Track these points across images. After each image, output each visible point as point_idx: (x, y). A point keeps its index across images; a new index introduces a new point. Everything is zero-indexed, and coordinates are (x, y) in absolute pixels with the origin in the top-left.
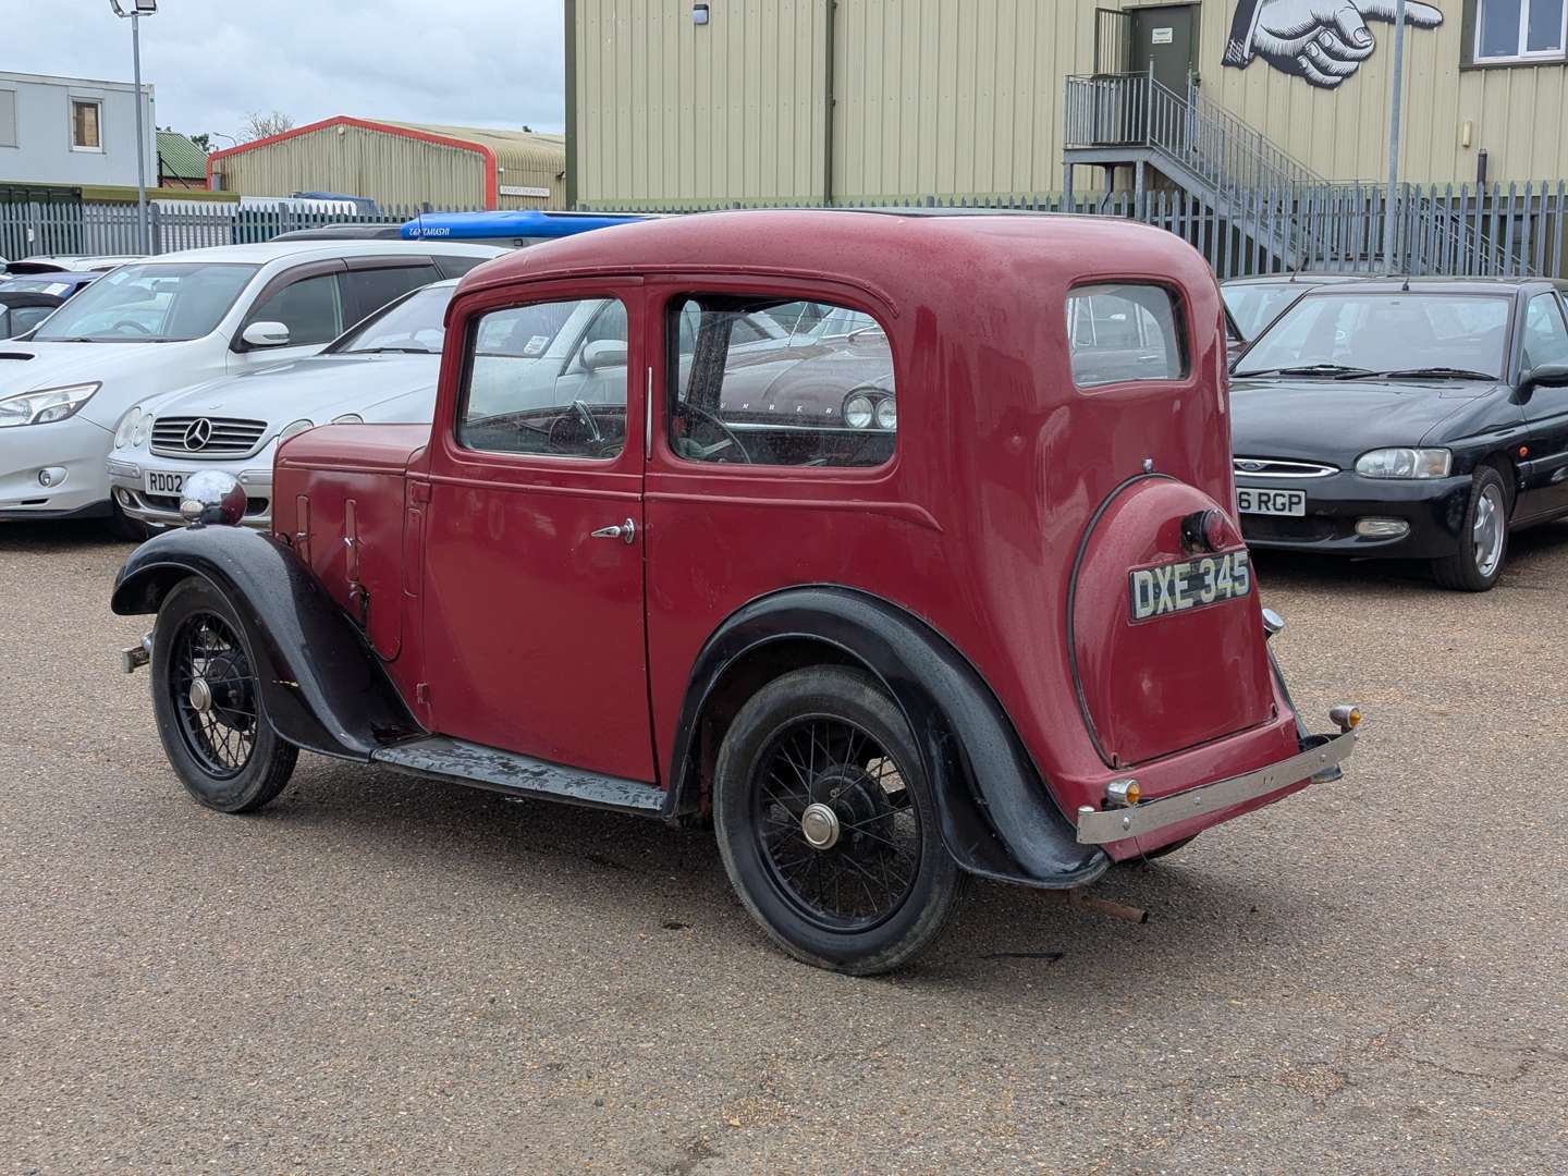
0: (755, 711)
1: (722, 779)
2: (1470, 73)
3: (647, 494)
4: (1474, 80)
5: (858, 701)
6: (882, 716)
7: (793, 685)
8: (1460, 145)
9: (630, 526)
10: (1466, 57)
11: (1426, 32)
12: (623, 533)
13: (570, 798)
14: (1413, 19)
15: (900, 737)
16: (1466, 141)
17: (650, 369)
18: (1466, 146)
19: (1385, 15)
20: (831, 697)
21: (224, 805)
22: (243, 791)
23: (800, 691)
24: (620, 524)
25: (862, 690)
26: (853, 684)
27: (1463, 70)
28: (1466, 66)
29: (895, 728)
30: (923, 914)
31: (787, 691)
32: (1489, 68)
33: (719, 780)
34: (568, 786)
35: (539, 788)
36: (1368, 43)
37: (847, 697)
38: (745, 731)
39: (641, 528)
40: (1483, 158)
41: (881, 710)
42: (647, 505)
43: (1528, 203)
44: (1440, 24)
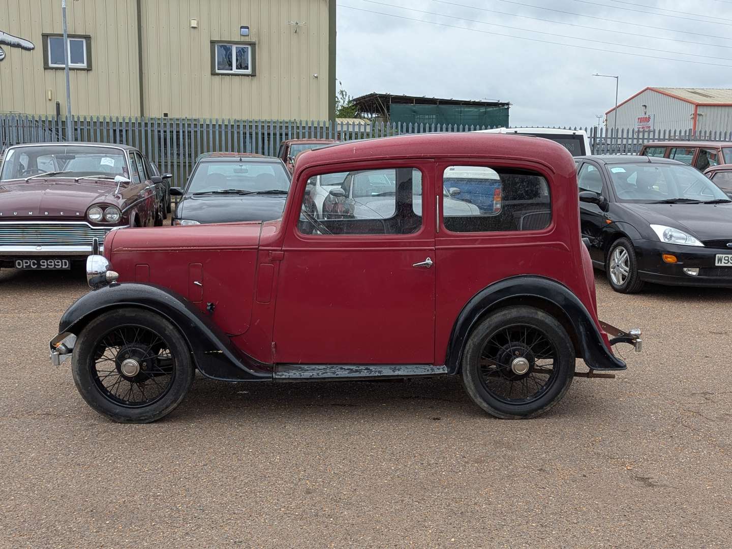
0: (486, 327)
1: (469, 356)
2: (48, 70)
3: (437, 247)
4: (50, 73)
5: (536, 317)
6: (547, 321)
8: (47, 100)
9: (429, 261)
10: (46, 63)
11: (27, 52)
13: (398, 376)
14: (21, 46)
16: (50, 98)
17: (438, 197)
18: (50, 100)
19: (8, 43)
20: (524, 317)
21: (145, 419)
22: (163, 410)
23: (509, 317)
25: (537, 313)
26: (533, 311)
27: (45, 69)
28: (46, 67)
29: (552, 325)
30: (563, 390)
31: (503, 317)
32: (57, 69)
33: (467, 356)
34: (394, 371)
35: (379, 375)
36: (2, 54)
37: (531, 316)
39: (434, 261)
40: (58, 105)
41: (546, 319)
42: (437, 252)
43: (124, 125)
44: (33, 49)
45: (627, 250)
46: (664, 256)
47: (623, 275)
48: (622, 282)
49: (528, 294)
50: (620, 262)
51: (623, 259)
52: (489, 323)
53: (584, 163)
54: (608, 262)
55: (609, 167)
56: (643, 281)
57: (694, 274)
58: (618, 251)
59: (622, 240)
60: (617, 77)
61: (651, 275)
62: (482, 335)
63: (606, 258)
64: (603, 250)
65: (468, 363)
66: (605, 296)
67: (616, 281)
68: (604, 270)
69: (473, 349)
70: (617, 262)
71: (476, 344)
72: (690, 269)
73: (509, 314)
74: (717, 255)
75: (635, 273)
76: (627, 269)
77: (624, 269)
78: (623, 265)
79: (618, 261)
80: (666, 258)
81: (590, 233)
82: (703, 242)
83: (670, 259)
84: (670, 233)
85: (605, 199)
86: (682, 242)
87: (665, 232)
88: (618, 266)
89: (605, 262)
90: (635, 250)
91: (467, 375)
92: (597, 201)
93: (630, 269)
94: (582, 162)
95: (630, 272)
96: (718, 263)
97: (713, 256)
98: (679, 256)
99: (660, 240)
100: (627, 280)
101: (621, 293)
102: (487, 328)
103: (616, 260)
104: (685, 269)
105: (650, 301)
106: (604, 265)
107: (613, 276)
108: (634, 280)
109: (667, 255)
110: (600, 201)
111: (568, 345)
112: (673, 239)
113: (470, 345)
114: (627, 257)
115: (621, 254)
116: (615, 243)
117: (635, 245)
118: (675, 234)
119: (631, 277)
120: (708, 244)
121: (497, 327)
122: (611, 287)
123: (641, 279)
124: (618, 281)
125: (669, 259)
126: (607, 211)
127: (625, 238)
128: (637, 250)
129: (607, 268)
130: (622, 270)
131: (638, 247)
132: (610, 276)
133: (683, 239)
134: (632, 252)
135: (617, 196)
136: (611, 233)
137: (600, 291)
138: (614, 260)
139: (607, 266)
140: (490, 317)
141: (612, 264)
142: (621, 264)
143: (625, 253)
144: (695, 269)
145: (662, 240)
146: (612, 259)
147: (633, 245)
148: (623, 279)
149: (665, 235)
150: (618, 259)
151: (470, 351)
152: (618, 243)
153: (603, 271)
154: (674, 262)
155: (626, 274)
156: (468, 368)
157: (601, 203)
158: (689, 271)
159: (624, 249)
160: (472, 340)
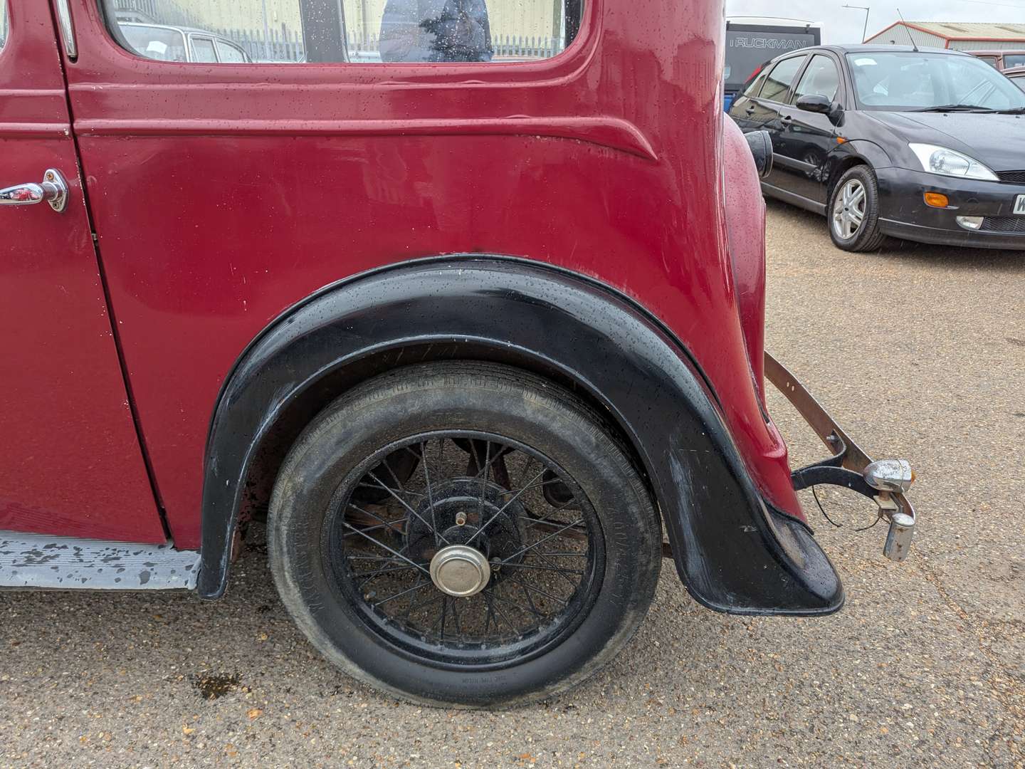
0: (334, 440)
1: (284, 529)
3: (81, 124)
5: (516, 412)
6: (556, 427)
7: (401, 399)
9: (55, 181)
12: (48, 195)
15: (585, 450)
23: (414, 407)
24: (39, 181)
26: (504, 389)
29: (577, 441)
33: (278, 529)
37: (497, 408)
38: (320, 468)
39: (77, 182)
41: (554, 419)
42: (81, 141)
45: (865, 185)
46: (926, 196)
47: (852, 223)
48: (849, 235)
49: (467, 337)
50: (850, 204)
51: (856, 199)
52: (344, 427)
53: (814, 55)
54: (831, 202)
55: (850, 57)
56: (883, 235)
57: (973, 226)
58: (849, 186)
59: (858, 169)
60: (868, 9)
61: (899, 226)
62: (323, 463)
63: (829, 196)
64: (827, 185)
65: (285, 549)
66: (820, 256)
67: (840, 232)
68: (825, 215)
69: (294, 509)
70: (845, 203)
71: (305, 492)
72: (967, 218)
73: (416, 395)
74: (1019, 197)
75: (873, 223)
76: (861, 215)
77: (856, 216)
78: (855, 209)
79: (849, 201)
80: (930, 198)
81: (812, 161)
82: (999, 174)
83: (937, 201)
84: (941, 158)
85: (840, 107)
86: (960, 173)
87: (933, 156)
88: (847, 209)
89: (828, 203)
90: (878, 185)
91: (285, 584)
92: (826, 110)
93: (865, 216)
94: (812, 55)
95: (864, 219)
96: (1018, 210)
97: (1012, 197)
98: (953, 197)
99: (923, 168)
100: (858, 232)
101: (846, 250)
102: (339, 443)
103: (845, 201)
104: (960, 218)
105: (892, 266)
106: (826, 207)
107: (836, 224)
108: (869, 232)
109: (931, 194)
110: (830, 109)
111: (634, 509)
112: (944, 167)
113: (284, 493)
114: (863, 195)
115: (853, 191)
116: (846, 174)
117: (878, 177)
118: (949, 160)
119: (866, 227)
120: (1006, 177)
121: (372, 441)
122: (830, 241)
123: (882, 231)
124: (844, 232)
125: (935, 201)
126: (840, 125)
127: (864, 166)
128: (881, 186)
129: (829, 212)
130: (853, 217)
131: (883, 181)
132: (832, 224)
133: (963, 167)
134: (872, 189)
135: (859, 100)
136: (841, 159)
137: (814, 248)
138: (841, 200)
139: (830, 208)
140: (348, 403)
141: (838, 206)
142: (851, 207)
143: (861, 190)
144: (977, 218)
145: (927, 168)
146: (839, 198)
147: (875, 177)
148: (852, 230)
149: (932, 162)
150: (848, 199)
151: (288, 512)
152: (851, 174)
153: (823, 216)
154: (944, 205)
155: (858, 223)
156: (287, 566)
157: (831, 112)
158: (965, 220)
159: (859, 182)
160: (290, 479)
